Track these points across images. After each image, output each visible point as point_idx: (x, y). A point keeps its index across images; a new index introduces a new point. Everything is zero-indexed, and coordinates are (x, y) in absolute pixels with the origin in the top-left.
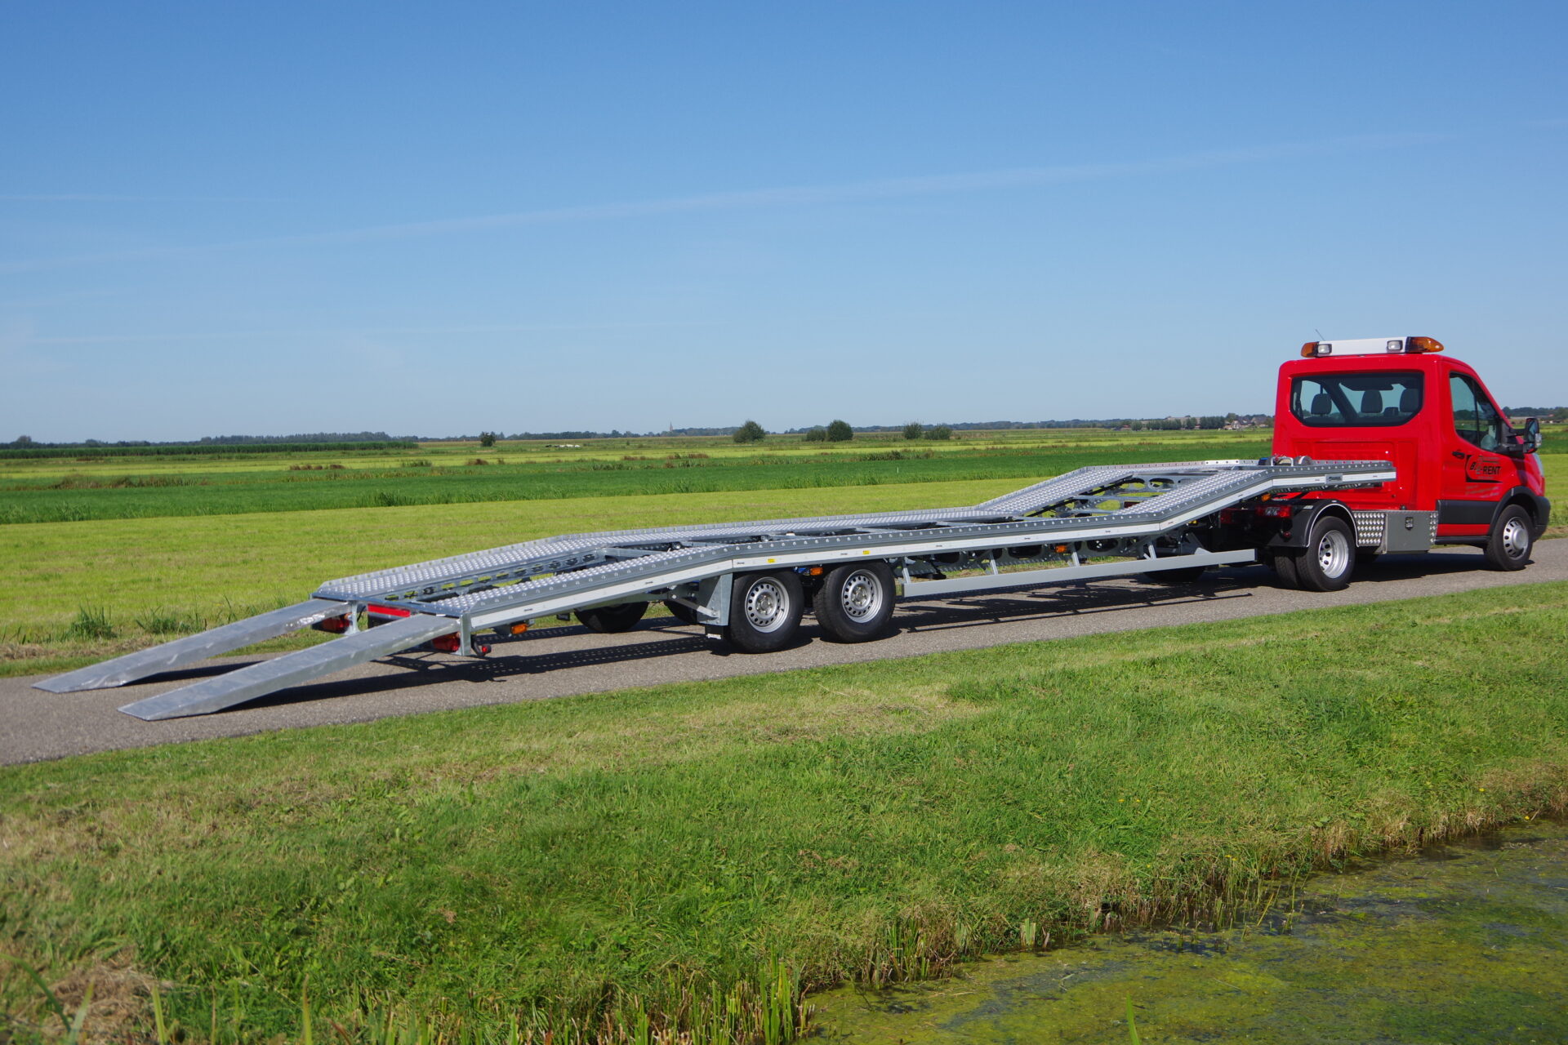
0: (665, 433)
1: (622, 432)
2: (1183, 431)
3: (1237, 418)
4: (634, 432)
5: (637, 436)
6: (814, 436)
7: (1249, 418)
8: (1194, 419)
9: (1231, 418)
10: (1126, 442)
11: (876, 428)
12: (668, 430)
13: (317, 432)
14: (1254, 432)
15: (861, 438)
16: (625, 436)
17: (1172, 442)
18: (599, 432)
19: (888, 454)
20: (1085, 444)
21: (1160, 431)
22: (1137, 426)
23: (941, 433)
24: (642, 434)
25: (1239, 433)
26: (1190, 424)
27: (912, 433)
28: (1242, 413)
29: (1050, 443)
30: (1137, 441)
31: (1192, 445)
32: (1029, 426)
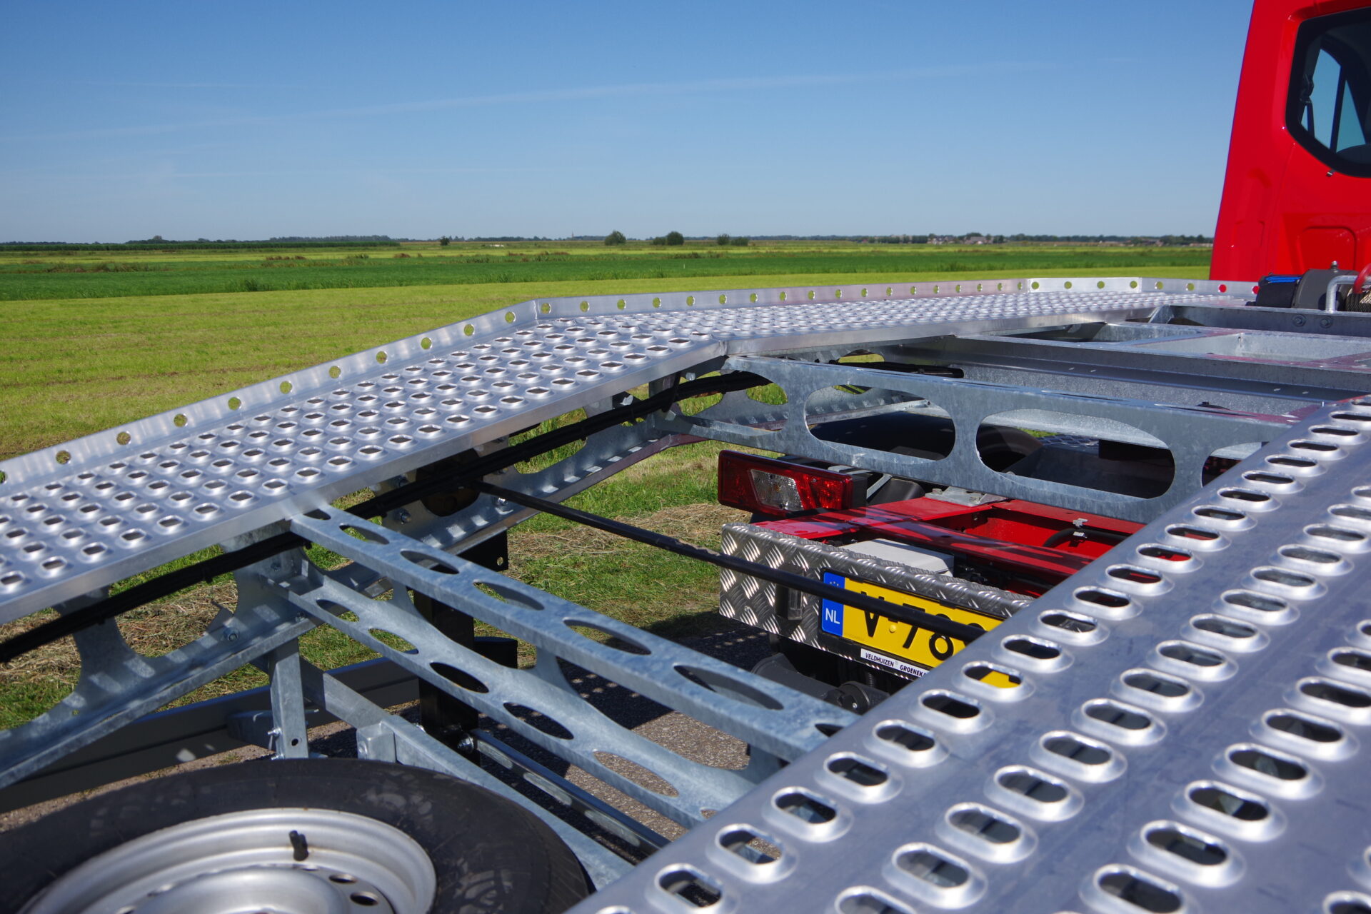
0: (568, 239)
1: (541, 238)
2: (901, 244)
3: (935, 237)
4: (548, 237)
5: (550, 240)
6: (658, 242)
7: (943, 237)
8: (908, 237)
9: (932, 236)
10: (863, 250)
11: (705, 238)
12: (571, 237)
13: (344, 235)
14: (947, 246)
15: (690, 244)
16: (543, 240)
17: (894, 251)
18: (526, 237)
19: (689, 255)
20: (835, 251)
21: (887, 244)
22: (872, 240)
23: (742, 242)
24: (553, 239)
25: (938, 246)
26: (906, 240)
27: (723, 241)
28: (938, 233)
29: (813, 249)
30: (870, 249)
31: (908, 253)
32: (803, 239)
